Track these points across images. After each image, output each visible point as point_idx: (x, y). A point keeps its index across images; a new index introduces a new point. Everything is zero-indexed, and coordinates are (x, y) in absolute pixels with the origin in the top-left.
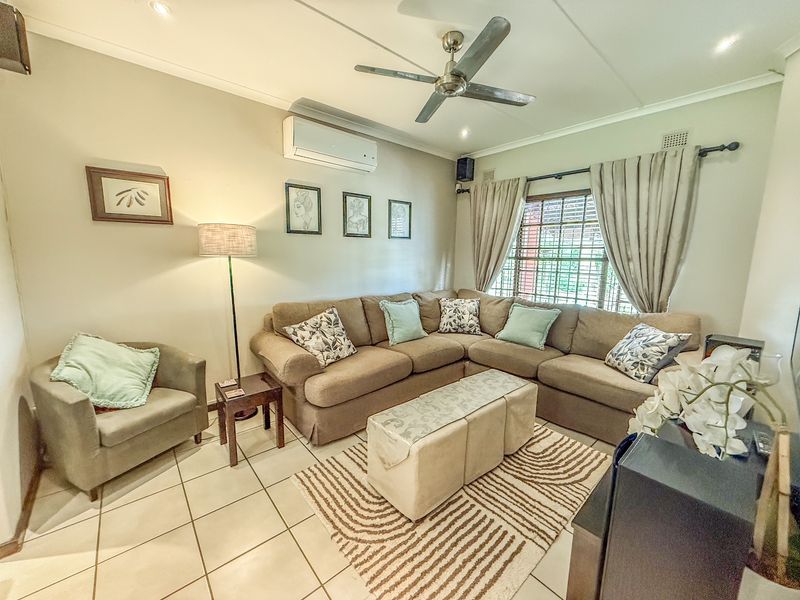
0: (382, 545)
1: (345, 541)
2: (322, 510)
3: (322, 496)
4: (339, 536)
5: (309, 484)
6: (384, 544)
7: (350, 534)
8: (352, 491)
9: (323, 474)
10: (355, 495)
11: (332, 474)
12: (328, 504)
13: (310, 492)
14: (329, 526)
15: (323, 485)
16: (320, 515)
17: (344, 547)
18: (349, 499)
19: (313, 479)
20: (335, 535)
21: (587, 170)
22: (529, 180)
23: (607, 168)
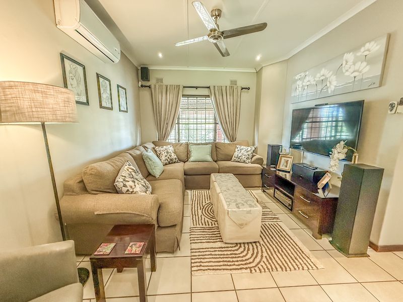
0: (264, 257)
1: (256, 268)
2: (231, 270)
3: (220, 266)
4: (253, 269)
5: (206, 268)
6: (264, 256)
7: (253, 264)
8: (225, 253)
9: (204, 259)
10: (229, 253)
11: (206, 255)
12: (228, 265)
13: (213, 269)
14: (244, 271)
15: (212, 262)
16: (234, 272)
17: (260, 270)
18: (230, 256)
19: (202, 264)
20: (251, 271)
21: (209, 87)
22: (184, 87)
23: (216, 88)
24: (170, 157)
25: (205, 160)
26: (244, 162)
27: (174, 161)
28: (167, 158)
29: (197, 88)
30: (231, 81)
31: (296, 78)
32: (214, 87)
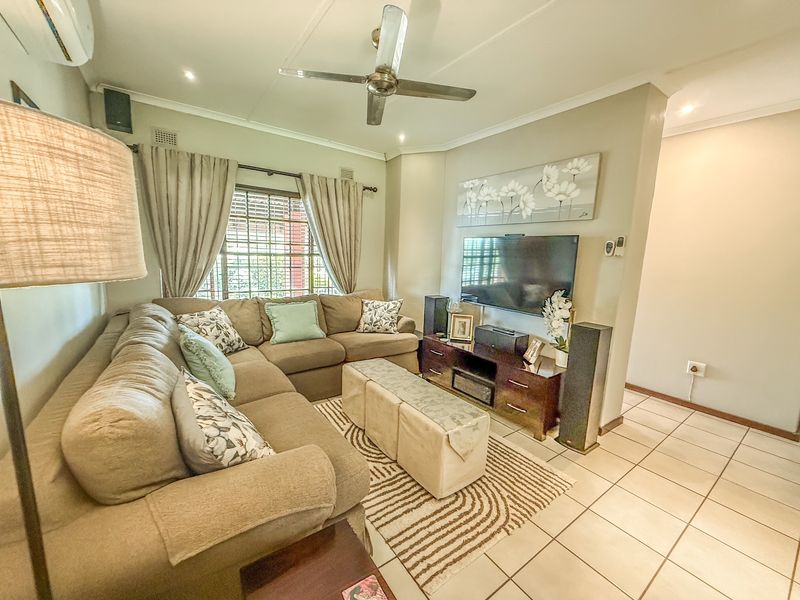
0: (507, 499)
1: (510, 523)
2: (480, 545)
3: (459, 548)
4: (507, 527)
5: (442, 565)
6: (505, 496)
7: (502, 519)
8: (450, 518)
9: (423, 549)
10: (455, 515)
11: (422, 540)
12: (470, 540)
13: (455, 561)
14: (498, 536)
15: (442, 547)
16: (487, 546)
17: (517, 523)
18: (461, 521)
19: (430, 561)
20: (507, 531)
21: (300, 176)
22: (240, 166)
23: (316, 180)
24: (226, 339)
25: (309, 335)
26: (386, 331)
27: (235, 347)
28: (219, 341)
29: (270, 172)
30: (342, 170)
31: (465, 186)
32: (312, 176)
